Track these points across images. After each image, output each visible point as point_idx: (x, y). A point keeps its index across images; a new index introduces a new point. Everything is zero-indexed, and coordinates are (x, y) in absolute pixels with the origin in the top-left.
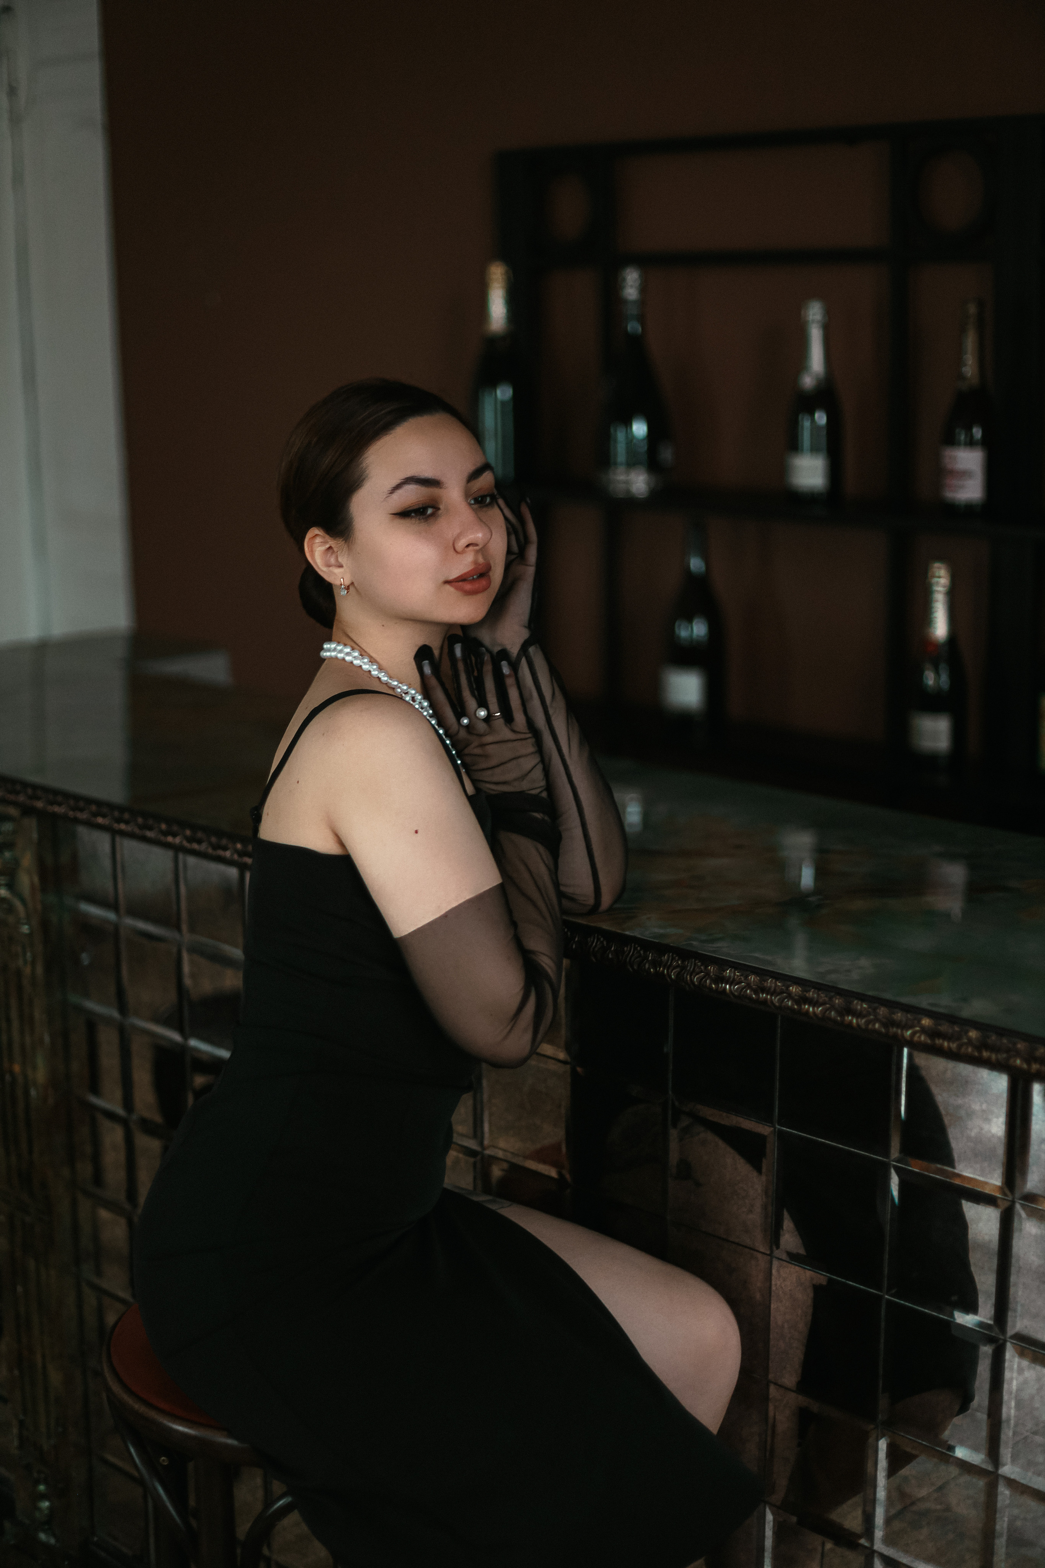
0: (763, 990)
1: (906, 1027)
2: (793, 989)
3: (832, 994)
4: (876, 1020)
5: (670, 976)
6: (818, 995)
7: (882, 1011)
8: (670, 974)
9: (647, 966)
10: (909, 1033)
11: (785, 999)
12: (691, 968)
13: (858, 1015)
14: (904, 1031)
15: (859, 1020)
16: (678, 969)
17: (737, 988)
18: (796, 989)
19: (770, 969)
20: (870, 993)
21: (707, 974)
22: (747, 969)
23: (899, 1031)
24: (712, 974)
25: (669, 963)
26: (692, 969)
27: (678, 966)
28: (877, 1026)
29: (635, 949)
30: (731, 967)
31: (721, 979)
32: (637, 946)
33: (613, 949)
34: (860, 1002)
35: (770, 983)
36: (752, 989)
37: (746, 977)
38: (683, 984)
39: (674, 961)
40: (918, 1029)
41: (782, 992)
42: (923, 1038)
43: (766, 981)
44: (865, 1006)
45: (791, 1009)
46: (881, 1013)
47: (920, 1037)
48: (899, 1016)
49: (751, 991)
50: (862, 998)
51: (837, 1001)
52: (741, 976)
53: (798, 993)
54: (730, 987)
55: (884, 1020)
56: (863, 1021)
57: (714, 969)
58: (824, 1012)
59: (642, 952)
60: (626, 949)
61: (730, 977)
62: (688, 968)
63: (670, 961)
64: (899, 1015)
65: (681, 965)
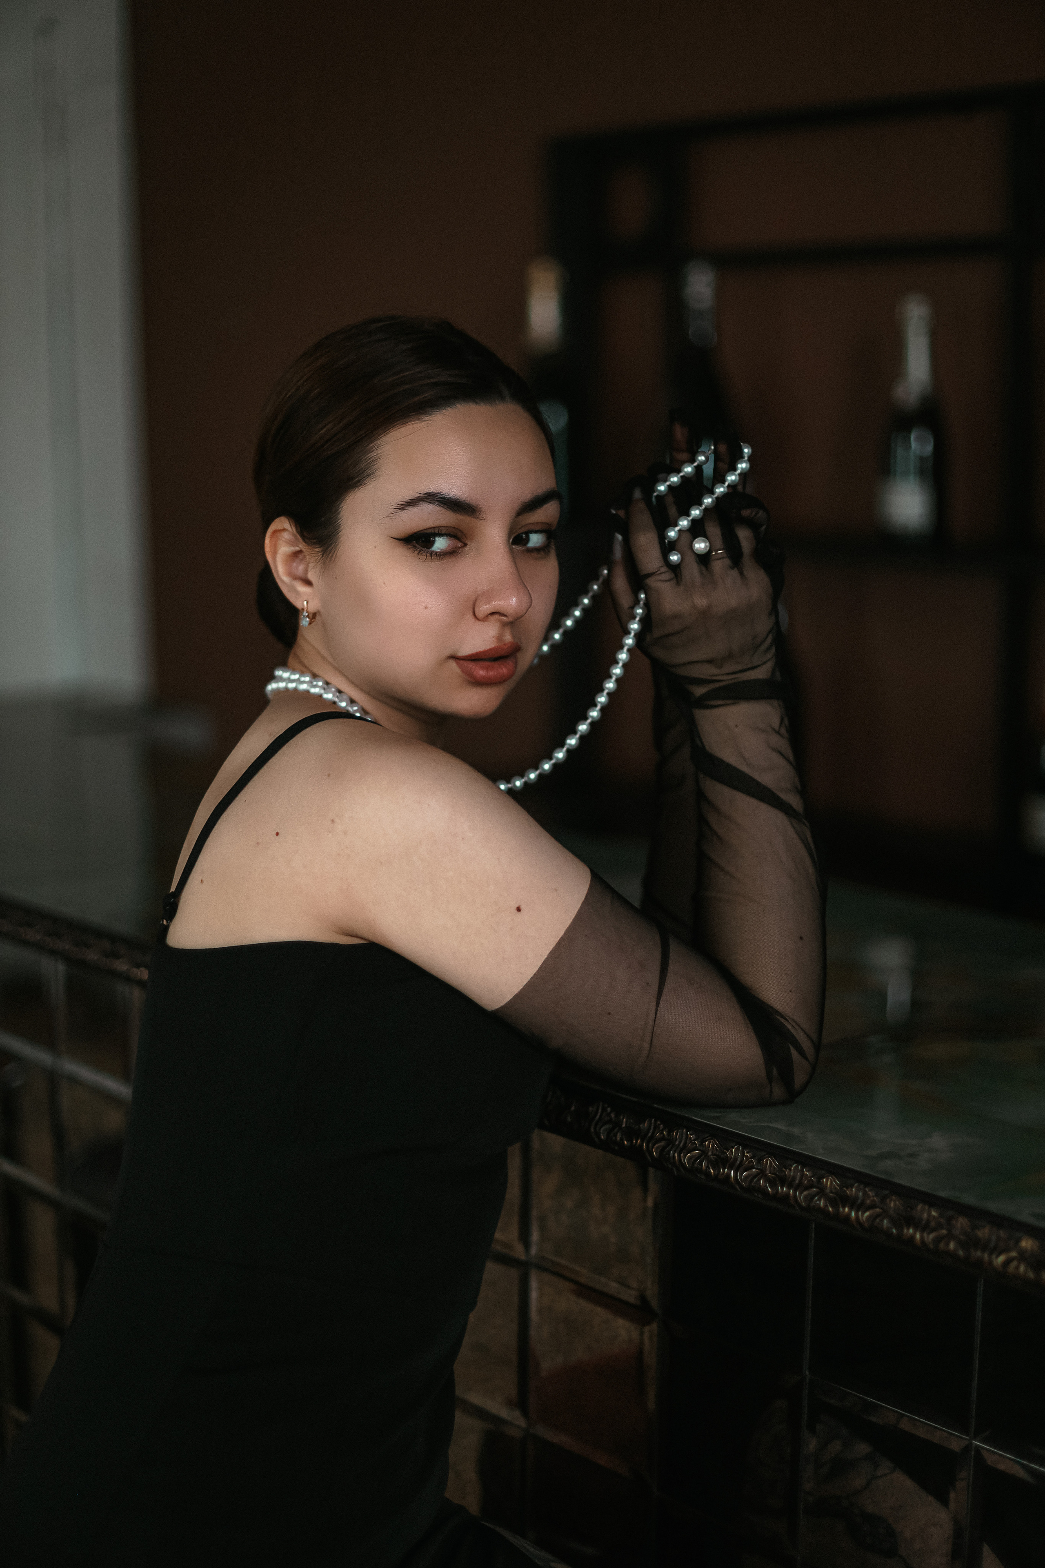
0: (783, 1181)
1: (998, 1250)
2: (829, 1182)
3: (886, 1192)
4: (951, 1236)
5: (651, 1154)
6: (865, 1193)
7: (962, 1222)
8: (650, 1149)
9: (619, 1137)
10: (1001, 1259)
11: (815, 1196)
12: (680, 1142)
13: (925, 1228)
14: (994, 1256)
15: (925, 1235)
16: (663, 1143)
17: (746, 1177)
18: (831, 1182)
19: (795, 1148)
20: (944, 1194)
21: (704, 1153)
22: (760, 1148)
23: (986, 1256)
24: (710, 1153)
25: (650, 1134)
26: (681, 1145)
27: (663, 1139)
28: (952, 1246)
29: (604, 1109)
30: (739, 1144)
31: (722, 1161)
32: (606, 1106)
33: (573, 1108)
34: (926, 1207)
35: (793, 1170)
36: (767, 1180)
37: (760, 1161)
38: (670, 1166)
39: (657, 1131)
40: (1014, 1254)
41: (811, 1186)
42: (1022, 1268)
43: (788, 1167)
44: (934, 1213)
45: (823, 1212)
46: (959, 1225)
47: (1017, 1268)
48: (984, 1232)
49: (765, 1182)
50: (930, 1200)
51: (892, 1205)
52: (751, 1158)
53: (835, 1188)
54: (736, 1174)
55: (962, 1238)
56: (931, 1236)
57: (713, 1145)
58: (873, 1218)
59: (613, 1116)
60: (591, 1109)
61: (736, 1159)
62: (677, 1143)
63: (651, 1131)
64: (986, 1230)
65: (666, 1137)
